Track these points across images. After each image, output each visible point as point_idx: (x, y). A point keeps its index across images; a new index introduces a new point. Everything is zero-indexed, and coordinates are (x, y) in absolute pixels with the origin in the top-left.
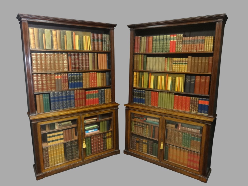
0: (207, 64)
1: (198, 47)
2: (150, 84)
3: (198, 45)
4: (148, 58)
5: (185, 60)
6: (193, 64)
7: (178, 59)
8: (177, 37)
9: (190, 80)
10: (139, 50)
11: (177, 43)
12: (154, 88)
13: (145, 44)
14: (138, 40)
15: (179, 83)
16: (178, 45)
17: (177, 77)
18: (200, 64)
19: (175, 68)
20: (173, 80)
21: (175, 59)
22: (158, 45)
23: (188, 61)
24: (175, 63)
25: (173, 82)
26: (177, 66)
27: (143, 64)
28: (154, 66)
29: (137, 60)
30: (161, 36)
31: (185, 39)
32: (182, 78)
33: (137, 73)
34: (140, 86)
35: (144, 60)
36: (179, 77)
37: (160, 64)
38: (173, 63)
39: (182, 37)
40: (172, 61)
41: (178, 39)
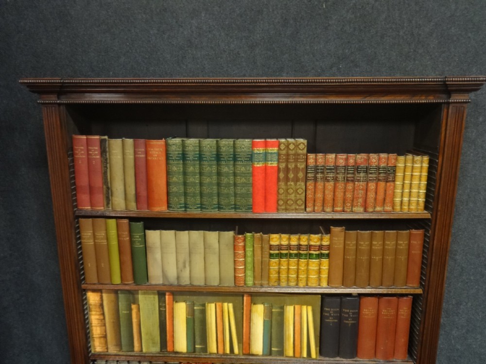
0: (403, 258)
1: (371, 195)
2: (173, 336)
3: (372, 186)
4: (154, 236)
5: (318, 243)
6: (351, 257)
7: (289, 239)
8: (284, 152)
9: (341, 312)
10: (100, 198)
11: (282, 175)
12: (194, 351)
13: (131, 172)
14: (88, 150)
15: (297, 328)
16: (286, 184)
17: (291, 305)
18: (377, 258)
19: (279, 273)
20: (274, 318)
21: (275, 239)
22: (194, 179)
23: (329, 247)
24: (280, 256)
25: (274, 322)
26: (288, 265)
27: (128, 258)
28: (185, 267)
29: (95, 244)
30: (209, 144)
31: (316, 160)
32: (310, 308)
33: (105, 296)
34: (124, 348)
35: (132, 242)
36: (298, 304)
37: (213, 259)
38: (271, 256)
39: (305, 151)
40: (266, 247)
41: (287, 161)
